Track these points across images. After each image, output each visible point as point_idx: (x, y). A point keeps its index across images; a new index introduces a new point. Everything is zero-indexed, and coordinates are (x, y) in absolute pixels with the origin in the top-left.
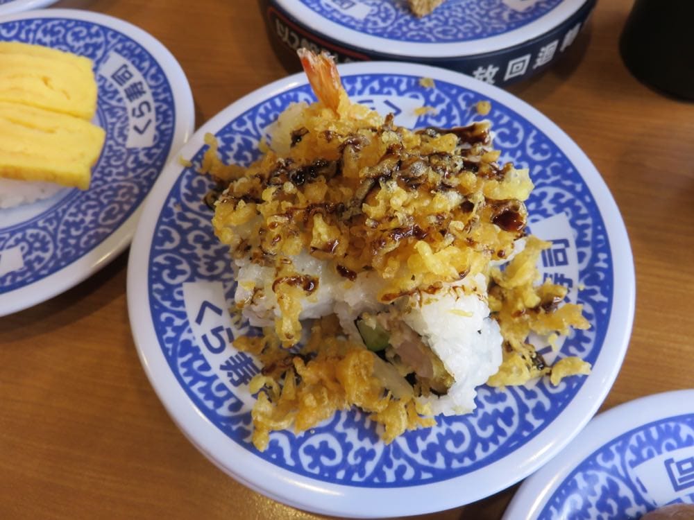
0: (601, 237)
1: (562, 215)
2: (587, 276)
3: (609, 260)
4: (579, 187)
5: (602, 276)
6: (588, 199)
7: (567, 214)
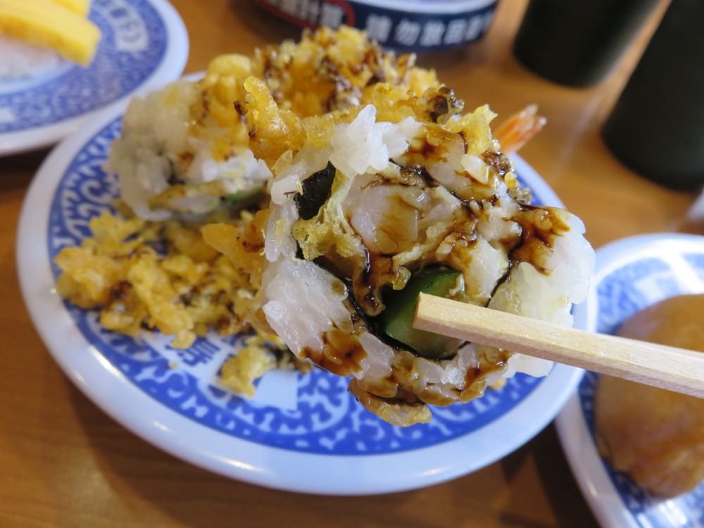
0: (231, 426)
1: (293, 406)
2: (186, 382)
3: (190, 414)
4: (326, 443)
5: (174, 394)
6: (301, 443)
7: (291, 412)
